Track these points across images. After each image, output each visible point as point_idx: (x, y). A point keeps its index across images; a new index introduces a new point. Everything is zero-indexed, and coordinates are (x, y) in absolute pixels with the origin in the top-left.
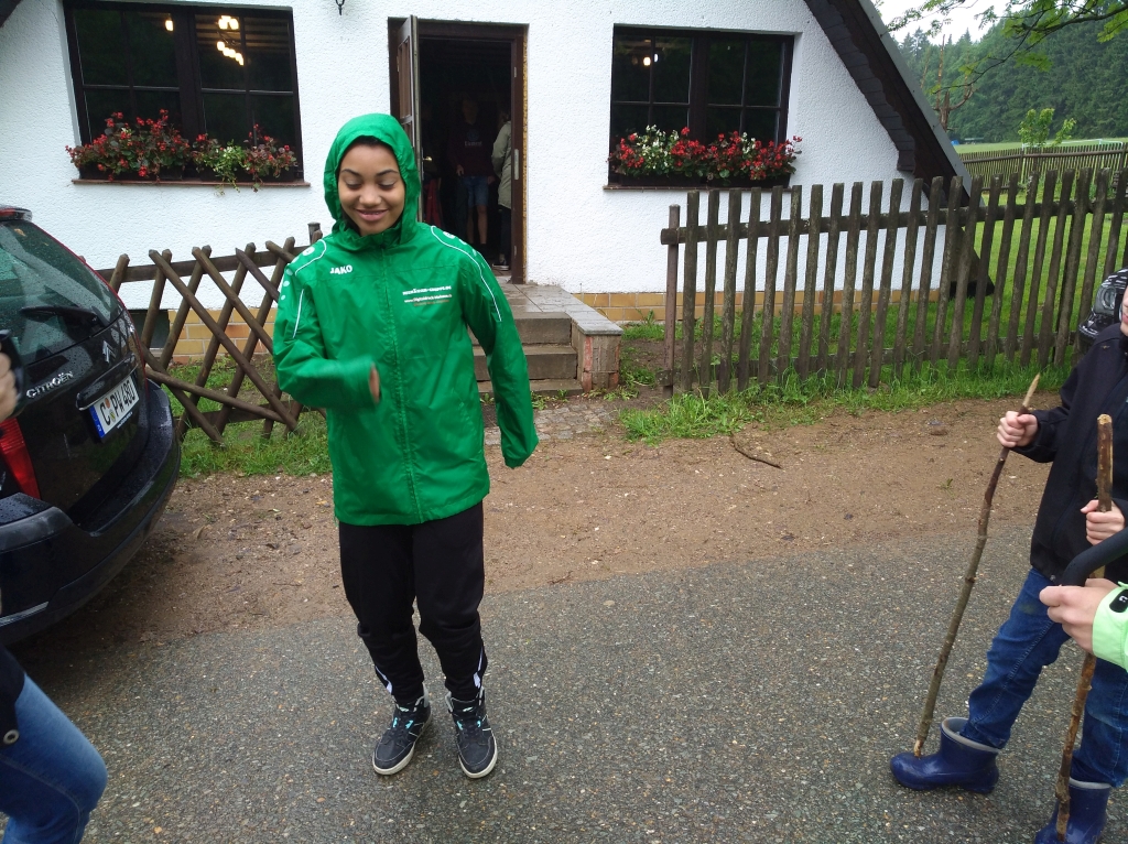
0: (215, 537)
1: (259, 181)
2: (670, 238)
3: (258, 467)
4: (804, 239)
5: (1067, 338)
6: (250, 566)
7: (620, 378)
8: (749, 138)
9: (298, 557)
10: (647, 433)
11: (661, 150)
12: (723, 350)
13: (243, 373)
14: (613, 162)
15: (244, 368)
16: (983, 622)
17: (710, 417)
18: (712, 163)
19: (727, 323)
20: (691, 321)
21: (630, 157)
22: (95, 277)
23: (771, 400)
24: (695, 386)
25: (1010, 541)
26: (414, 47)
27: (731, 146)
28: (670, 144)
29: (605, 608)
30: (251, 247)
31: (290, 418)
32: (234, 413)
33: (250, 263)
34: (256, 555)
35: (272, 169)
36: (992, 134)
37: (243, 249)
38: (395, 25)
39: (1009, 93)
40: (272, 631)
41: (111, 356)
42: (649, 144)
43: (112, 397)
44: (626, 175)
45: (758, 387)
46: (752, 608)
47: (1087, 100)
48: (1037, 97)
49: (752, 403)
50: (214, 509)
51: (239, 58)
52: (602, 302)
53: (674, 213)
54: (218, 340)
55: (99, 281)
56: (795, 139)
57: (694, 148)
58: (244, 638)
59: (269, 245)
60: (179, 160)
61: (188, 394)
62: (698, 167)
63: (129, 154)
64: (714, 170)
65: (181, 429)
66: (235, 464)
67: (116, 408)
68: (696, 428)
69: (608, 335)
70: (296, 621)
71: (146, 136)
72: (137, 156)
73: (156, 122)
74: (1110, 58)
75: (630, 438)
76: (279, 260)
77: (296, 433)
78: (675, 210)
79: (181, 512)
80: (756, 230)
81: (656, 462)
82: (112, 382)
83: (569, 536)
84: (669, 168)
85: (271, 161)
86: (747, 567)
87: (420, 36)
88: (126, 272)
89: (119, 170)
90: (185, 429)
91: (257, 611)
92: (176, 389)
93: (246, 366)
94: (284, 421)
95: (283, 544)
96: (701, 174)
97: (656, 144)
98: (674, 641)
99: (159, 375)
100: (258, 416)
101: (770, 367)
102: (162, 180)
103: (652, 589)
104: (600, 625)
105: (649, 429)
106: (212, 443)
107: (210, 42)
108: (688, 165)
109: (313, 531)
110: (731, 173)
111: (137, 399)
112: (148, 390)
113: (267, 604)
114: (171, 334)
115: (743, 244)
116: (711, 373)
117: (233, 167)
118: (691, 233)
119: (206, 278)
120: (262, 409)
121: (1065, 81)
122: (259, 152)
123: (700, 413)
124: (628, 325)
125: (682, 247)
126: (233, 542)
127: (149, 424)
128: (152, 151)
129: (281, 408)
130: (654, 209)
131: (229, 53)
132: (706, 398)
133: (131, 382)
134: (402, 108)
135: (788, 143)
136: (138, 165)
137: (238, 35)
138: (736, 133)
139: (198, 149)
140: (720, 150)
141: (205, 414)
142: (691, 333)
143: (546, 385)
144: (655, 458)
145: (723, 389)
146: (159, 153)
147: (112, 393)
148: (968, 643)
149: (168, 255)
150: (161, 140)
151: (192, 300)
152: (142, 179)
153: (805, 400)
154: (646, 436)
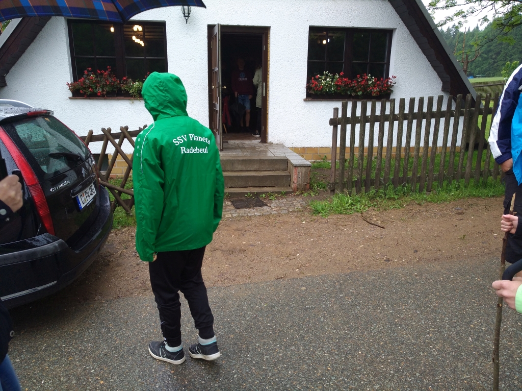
0: (127, 255)
2: (334, 122)
4: (396, 123)
6: (142, 268)
7: (310, 186)
8: (371, 77)
10: (322, 211)
11: (330, 82)
12: (358, 174)
14: (309, 88)
16: (479, 301)
17: (352, 204)
18: (354, 88)
19: (360, 161)
20: (343, 160)
21: (316, 86)
22: (79, 140)
23: (380, 197)
24: (345, 190)
25: (493, 264)
26: (219, 37)
27: (363, 80)
28: (335, 80)
29: (302, 291)
34: (145, 264)
36: (489, 73)
37: (142, 127)
38: (211, 28)
39: (498, 54)
41: (85, 174)
42: (325, 80)
43: (85, 192)
44: (314, 94)
45: (374, 191)
46: (370, 292)
48: (511, 56)
49: (372, 199)
50: (127, 243)
51: (142, 43)
52: (302, 151)
53: (336, 111)
55: (80, 141)
56: (393, 77)
57: (346, 81)
60: (115, 88)
61: (117, 191)
62: (348, 90)
63: (94, 86)
64: (355, 91)
65: (114, 207)
67: (87, 197)
68: (345, 209)
69: (305, 167)
71: (101, 78)
72: (97, 87)
73: (105, 72)
75: (314, 214)
78: (336, 110)
79: (112, 244)
80: (374, 119)
81: (326, 225)
82: (85, 186)
83: (285, 258)
84: (334, 90)
86: (368, 273)
87: (221, 32)
88: (92, 138)
89: (89, 93)
91: (145, 288)
92: (111, 189)
96: (349, 93)
97: (328, 80)
98: (333, 306)
99: (104, 183)
101: (380, 181)
102: (107, 97)
103: (323, 283)
104: (299, 298)
105: (323, 209)
106: (126, 213)
107: (129, 36)
108: (343, 89)
110: (363, 93)
111: (95, 193)
112: (100, 189)
114: (109, 167)
115: (368, 125)
116: (353, 184)
117: (138, 91)
118: (343, 120)
119: (126, 140)
123: (347, 202)
124: (314, 162)
125: (339, 127)
126: (135, 258)
127: (100, 204)
128: (103, 85)
130: (327, 109)
131: (138, 41)
132: (350, 196)
133: (93, 186)
134: (213, 64)
135: (390, 79)
136: (97, 91)
137: (142, 33)
138: (365, 74)
139: (123, 83)
140: (358, 82)
141: (124, 200)
142: (343, 166)
143: (276, 189)
144: (326, 223)
145: (358, 192)
146: (106, 85)
147: (85, 190)
148: (471, 311)
149: (110, 130)
150: (107, 80)
151: (119, 150)
152: (99, 96)
153: (396, 197)
154: (322, 213)
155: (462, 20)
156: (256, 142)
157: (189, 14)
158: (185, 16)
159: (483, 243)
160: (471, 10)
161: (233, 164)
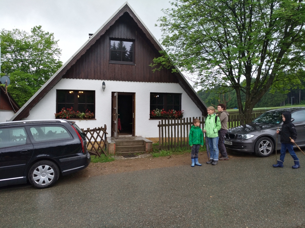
1: (87, 119)
2: (159, 126)
4: (180, 126)
7: (152, 150)
8: (174, 110)
12: (168, 143)
14: (151, 115)
15: (93, 146)
17: (167, 154)
21: (154, 114)
23: (177, 151)
24: (164, 149)
27: (171, 112)
28: (160, 112)
30: (96, 128)
31: (100, 155)
33: (95, 130)
35: (90, 117)
37: (94, 128)
38: (113, 93)
44: (153, 117)
45: (174, 149)
49: (173, 152)
52: (150, 139)
54: (90, 142)
56: (183, 111)
57: (165, 112)
59: (98, 128)
60: (74, 115)
63: (65, 114)
64: (168, 116)
68: (164, 155)
69: (150, 142)
71: (68, 111)
73: (70, 109)
75: (154, 157)
76: (100, 130)
77: (100, 157)
78: (160, 122)
80: (172, 125)
84: (160, 116)
85: (90, 115)
87: (118, 95)
94: (99, 155)
96: (166, 117)
97: (158, 112)
100: (95, 154)
101: (176, 146)
108: (164, 115)
110: (172, 117)
115: (170, 127)
117: (83, 116)
118: (162, 125)
122: (87, 114)
123: (165, 153)
124: (154, 144)
125: (161, 127)
129: (98, 153)
130: (157, 122)
132: (166, 151)
134: (114, 106)
136: (66, 116)
138: (172, 110)
139: (77, 113)
140: (169, 112)
143: (140, 152)
144: (158, 159)
145: (169, 149)
146: (70, 114)
150: (71, 112)
153: (182, 151)
154: (157, 156)
156: (130, 136)
157: (105, 88)
158: (103, 89)
161: (123, 143)
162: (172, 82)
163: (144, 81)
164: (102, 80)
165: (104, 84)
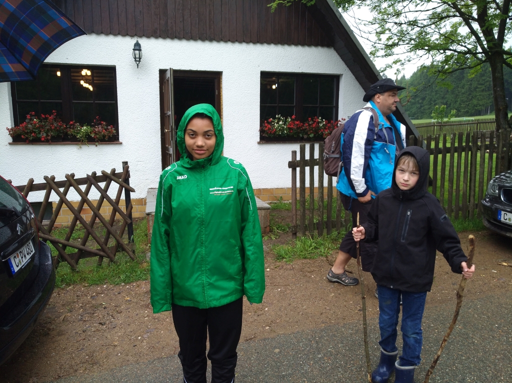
0: (72, 320)
1: (98, 142)
2: (293, 165)
3: (95, 281)
5: (474, 206)
6: (90, 336)
7: (270, 229)
8: (322, 119)
9: (115, 330)
10: (286, 257)
11: (283, 126)
12: (319, 216)
13: (88, 233)
14: (262, 131)
15: (89, 231)
17: (316, 248)
18: (306, 131)
19: (321, 203)
20: (303, 201)
21: (269, 129)
24: (307, 233)
26: (171, 81)
27: (314, 123)
28: (287, 123)
29: (275, 353)
30: (94, 173)
31: (112, 256)
32: (83, 253)
33: (93, 181)
34: (93, 329)
35: (104, 136)
36: (418, 116)
37: (90, 174)
38: (162, 72)
39: (424, 99)
40: (101, 374)
41: (21, 231)
42: (278, 123)
43: (20, 252)
44: (268, 137)
45: (336, 233)
46: (349, 350)
47: (456, 102)
48: (435, 101)
49: (335, 241)
50: (72, 304)
51: (91, 88)
52: (258, 193)
53: (294, 154)
54: (77, 218)
55: (17, 192)
56: (342, 119)
57: (297, 125)
58: (85, 378)
59: (103, 172)
60: (61, 133)
61: (61, 245)
62: (299, 133)
63: (37, 130)
64: (307, 134)
65: (56, 263)
66: (83, 279)
67: (22, 258)
68: (309, 253)
69: (264, 209)
70: (114, 367)
71: (45, 122)
72: (41, 131)
73: (50, 116)
74: (464, 85)
75: (278, 259)
76: (108, 179)
77: (114, 262)
79: (54, 307)
81: (292, 272)
82: (22, 244)
83: (253, 313)
84: (287, 133)
85: (104, 132)
86: (344, 327)
87: (174, 77)
88: (32, 186)
89: (32, 138)
90: (59, 262)
91: (93, 362)
92: (54, 243)
93: (90, 231)
95: (107, 322)
96: (301, 135)
97: (281, 123)
98: (312, 371)
99: (46, 236)
100: (95, 255)
101: (341, 223)
102: (52, 142)
103: (298, 342)
104: (273, 363)
105: (287, 254)
106: (72, 269)
107: (77, 81)
108: (295, 132)
109: (123, 315)
110: (315, 135)
111: (34, 251)
112: (40, 248)
113: (99, 357)
114: (53, 216)
116: (314, 227)
117: (86, 135)
118: (302, 163)
119: (72, 188)
120: (98, 251)
121: (446, 94)
122: (99, 128)
123: (311, 246)
124: (271, 203)
126: (81, 322)
127: (40, 263)
128: (48, 129)
129: (107, 250)
130: (284, 152)
131: (86, 85)
132: (313, 238)
133: (31, 244)
134: (166, 108)
135: (339, 121)
136: (41, 135)
137: (90, 78)
138: (316, 117)
139: (70, 128)
140: (309, 125)
141: (68, 255)
142: (304, 208)
144: (291, 270)
145: (320, 234)
146: (51, 130)
147: (21, 250)
148: (461, 366)
149: (53, 178)
150: (53, 124)
151: (64, 199)
152: (43, 142)
154: (286, 258)
155: (400, 68)
157: (140, 58)
158: (136, 61)
159: (453, 284)
160: (408, 59)
162: (316, 45)
163: (244, 41)
164: (132, 36)
165: (137, 47)
